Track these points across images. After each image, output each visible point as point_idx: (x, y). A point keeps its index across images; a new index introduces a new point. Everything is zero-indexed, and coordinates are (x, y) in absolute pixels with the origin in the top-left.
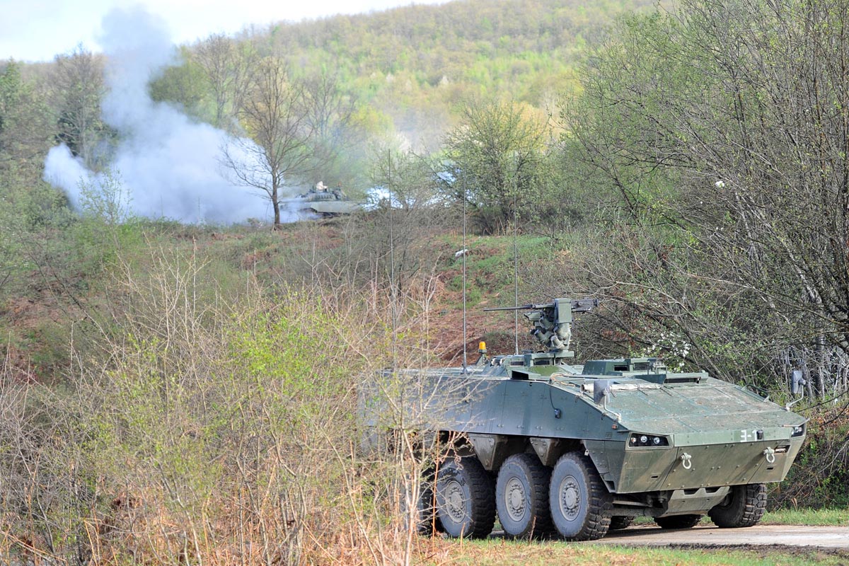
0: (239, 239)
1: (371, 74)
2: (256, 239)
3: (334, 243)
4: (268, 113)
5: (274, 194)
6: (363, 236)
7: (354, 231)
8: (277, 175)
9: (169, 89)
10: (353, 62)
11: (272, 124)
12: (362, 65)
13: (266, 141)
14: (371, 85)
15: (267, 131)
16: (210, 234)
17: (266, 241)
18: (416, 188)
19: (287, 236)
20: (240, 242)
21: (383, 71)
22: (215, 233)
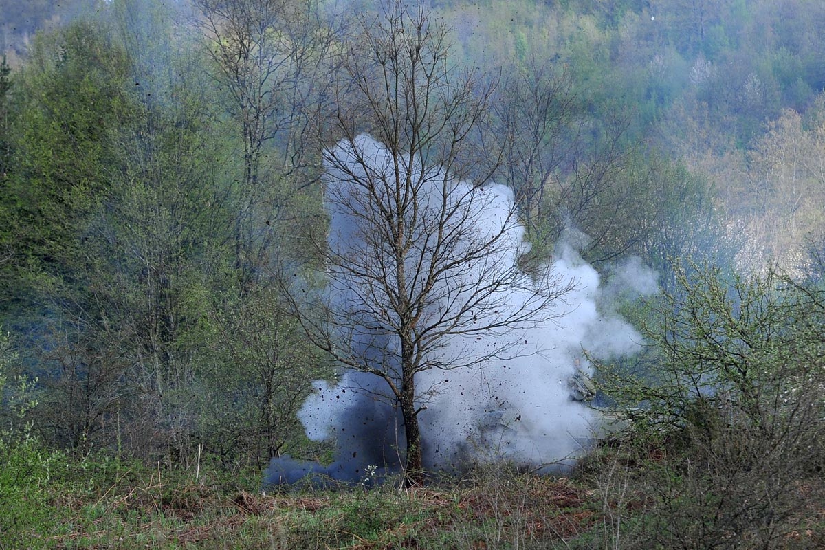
0: (311, 510)
1: (651, 58)
2: (356, 510)
3: (572, 521)
4: (390, 170)
5: (405, 387)
6: (651, 503)
7: (625, 491)
8: (413, 338)
9: (115, 103)
10: (603, 27)
11: (402, 198)
12: (624, 33)
13: (386, 246)
14: (649, 90)
15: (389, 219)
16: (230, 497)
17: (384, 516)
18: (794, 374)
19: (441, 503)
20: (313, 520)
21: (682, 50)
22: (245, 495)
